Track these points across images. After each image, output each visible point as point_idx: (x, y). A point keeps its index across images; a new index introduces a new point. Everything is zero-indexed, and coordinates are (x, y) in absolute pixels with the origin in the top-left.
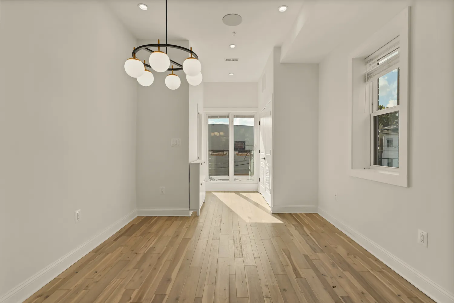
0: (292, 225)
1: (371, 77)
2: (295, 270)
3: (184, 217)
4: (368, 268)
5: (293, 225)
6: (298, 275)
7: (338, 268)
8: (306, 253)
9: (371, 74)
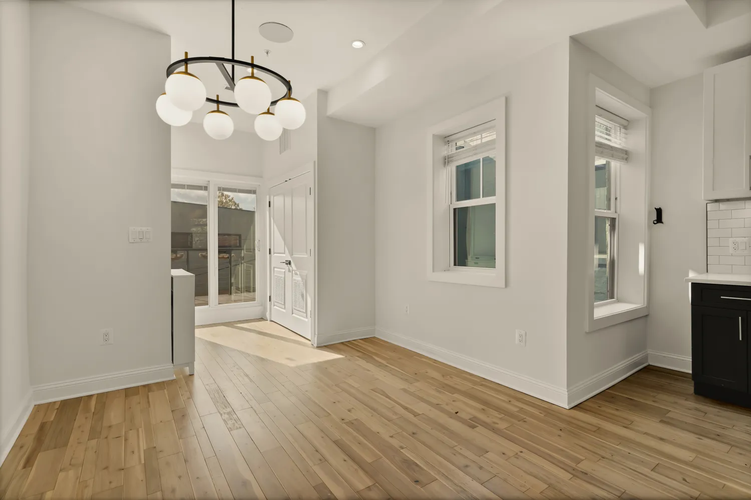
0: (356, 357)
1: (452, 161)
2: (406, 409)
3: (163, 382)
4: (470, 385)
5: (358, 357)
6: (416, 415)
7: (445, 393)
8: (403, 387)
9: (452, 157)
